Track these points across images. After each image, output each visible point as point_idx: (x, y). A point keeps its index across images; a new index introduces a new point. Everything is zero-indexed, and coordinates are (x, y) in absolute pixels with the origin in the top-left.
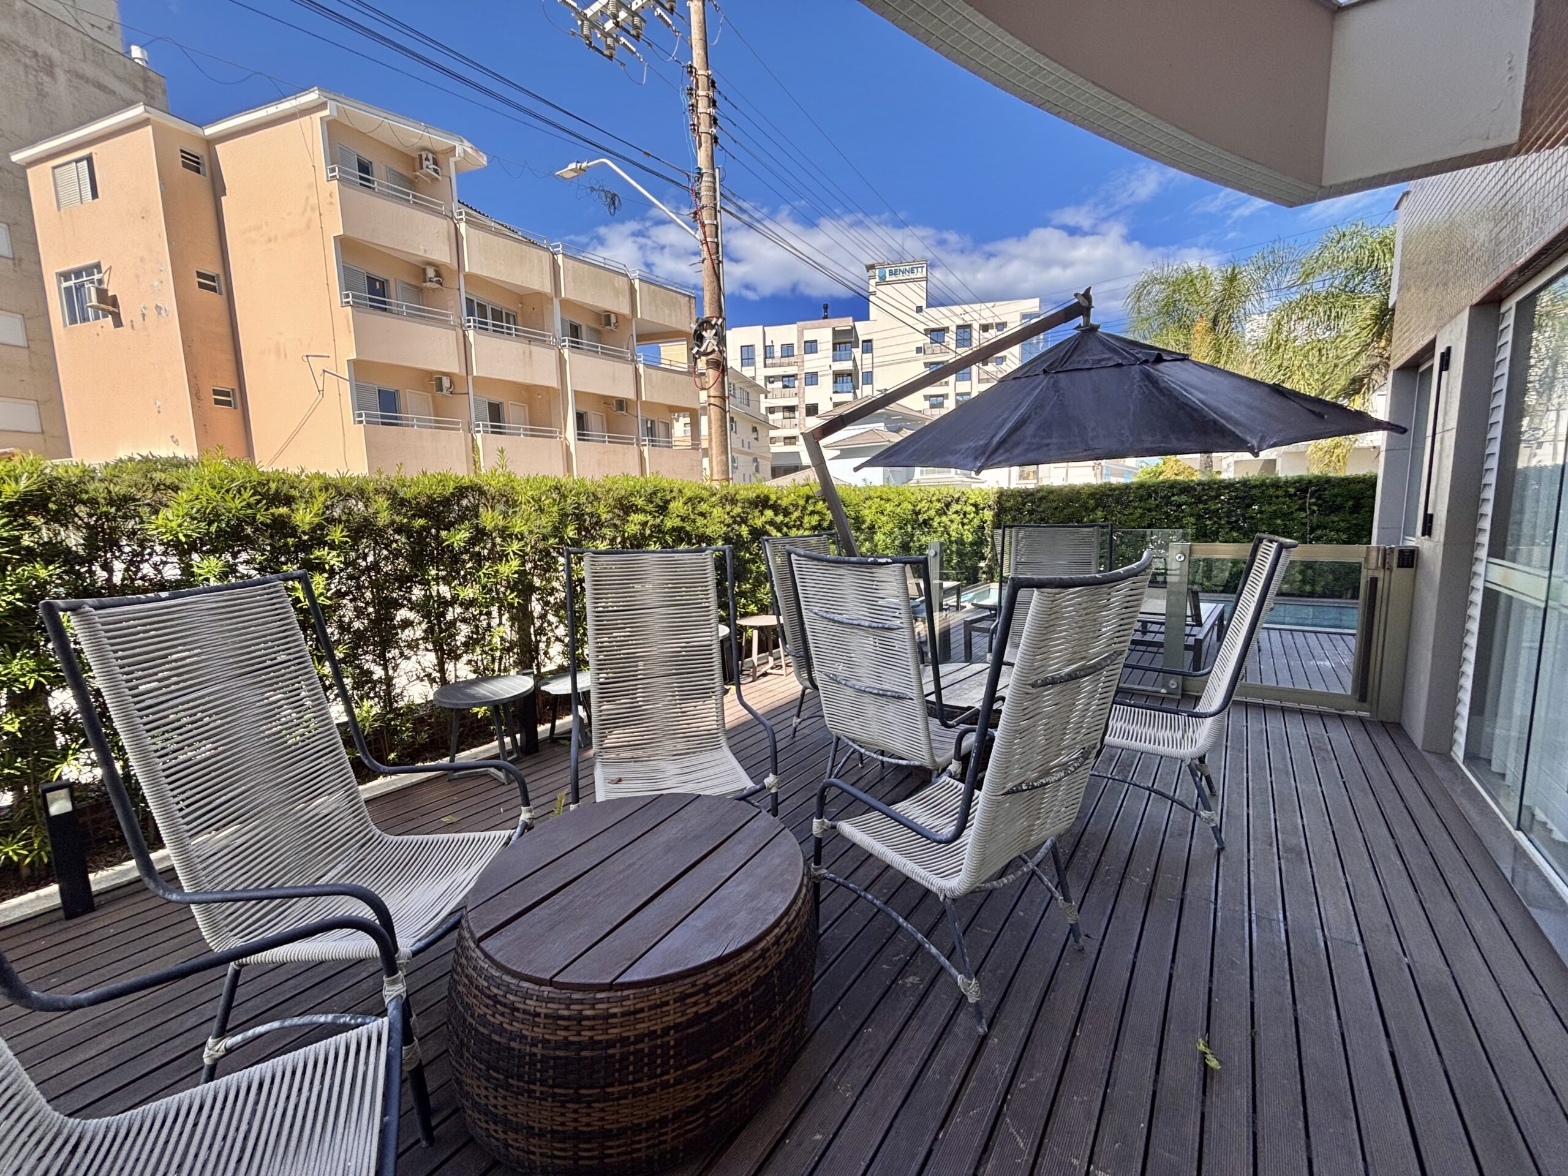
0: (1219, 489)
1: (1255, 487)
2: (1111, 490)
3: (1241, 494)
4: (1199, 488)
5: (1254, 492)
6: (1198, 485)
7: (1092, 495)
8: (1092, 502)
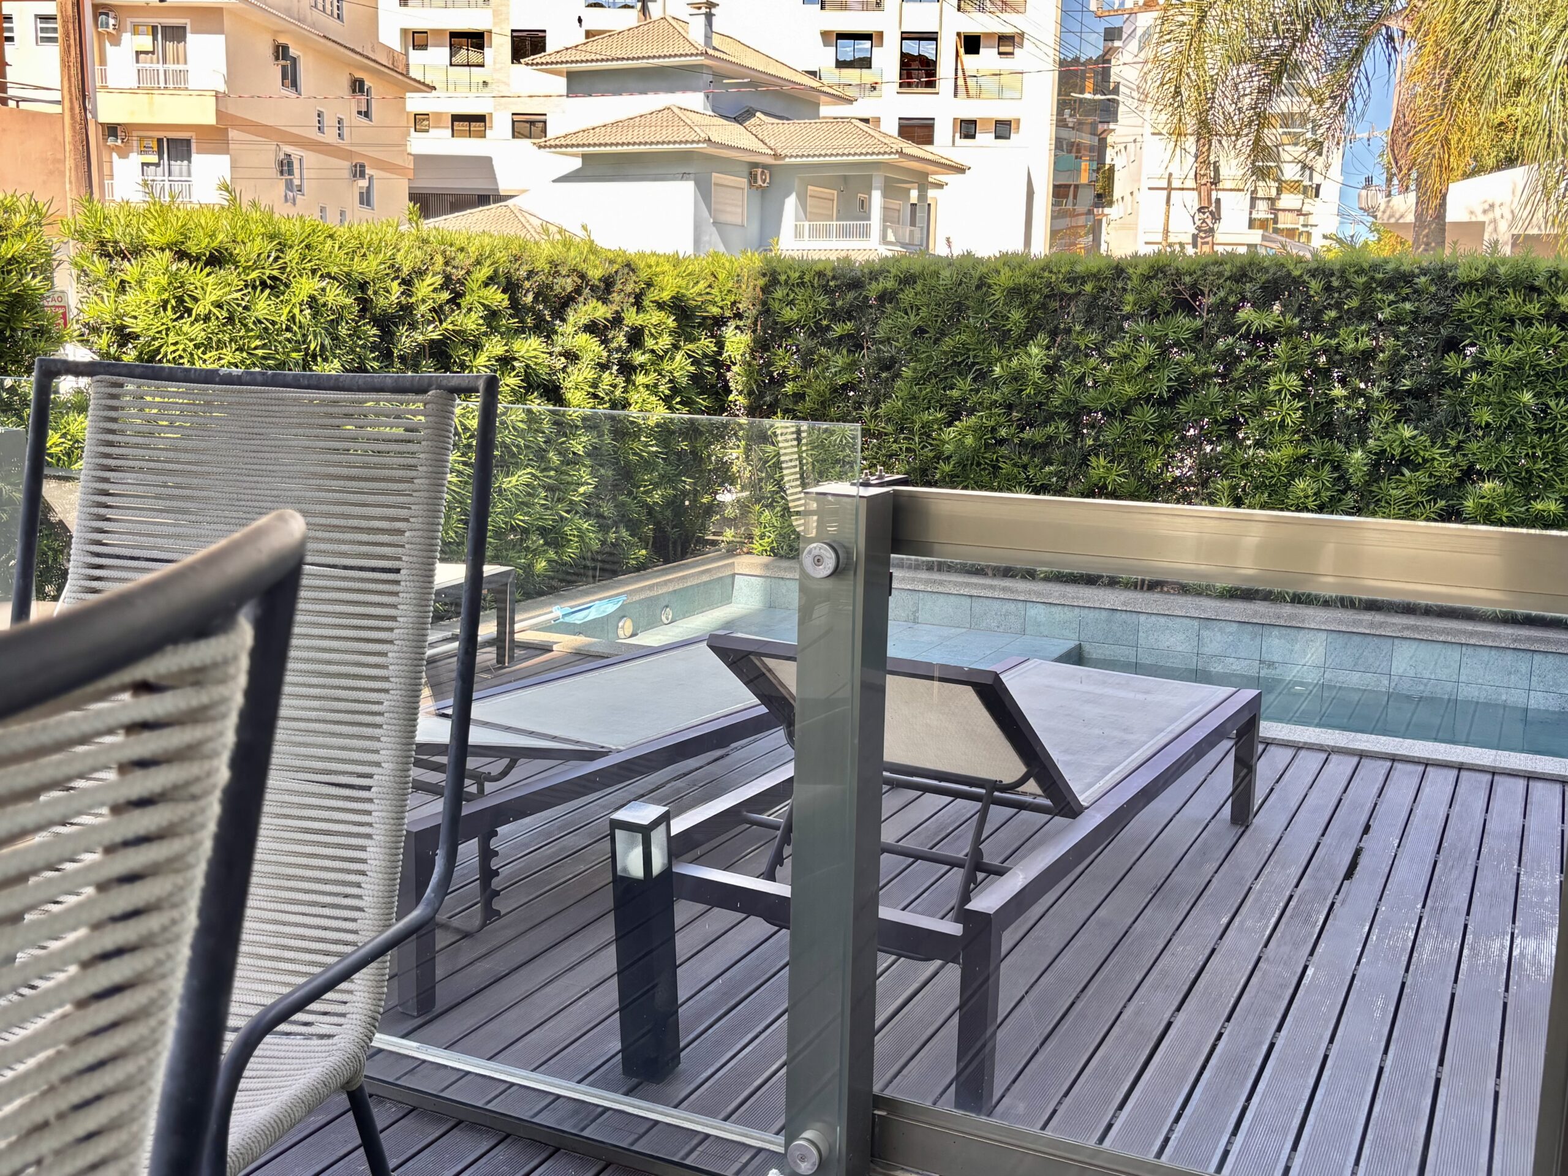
0: (1368, 288)
1: (1470, 285)
2: (1072, 279)
3: (1428, 308)
4: (1315, 285)
5: (1464, 302)
6: (1313, 273)
7: (1018, 293)
8: (1016, 315)
